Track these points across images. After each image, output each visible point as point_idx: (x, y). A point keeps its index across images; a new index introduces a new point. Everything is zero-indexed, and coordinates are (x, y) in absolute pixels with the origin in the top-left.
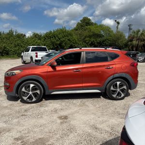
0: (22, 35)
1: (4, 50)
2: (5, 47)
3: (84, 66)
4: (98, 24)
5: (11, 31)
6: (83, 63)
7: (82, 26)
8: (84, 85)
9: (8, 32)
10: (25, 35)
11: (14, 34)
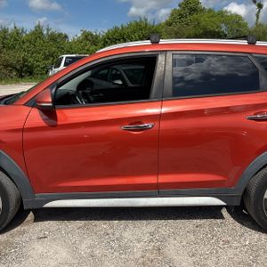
0: (60, 35)
1: (25, 66)
2: (25, 60)
3: (164, 110)
4: (216, 11)
5: (39, 26)
6: (162, 98)
7: (181, 16)
8: (163, 179)
9: (33, 29)
10: (66, 37)
11: (45, 32)
